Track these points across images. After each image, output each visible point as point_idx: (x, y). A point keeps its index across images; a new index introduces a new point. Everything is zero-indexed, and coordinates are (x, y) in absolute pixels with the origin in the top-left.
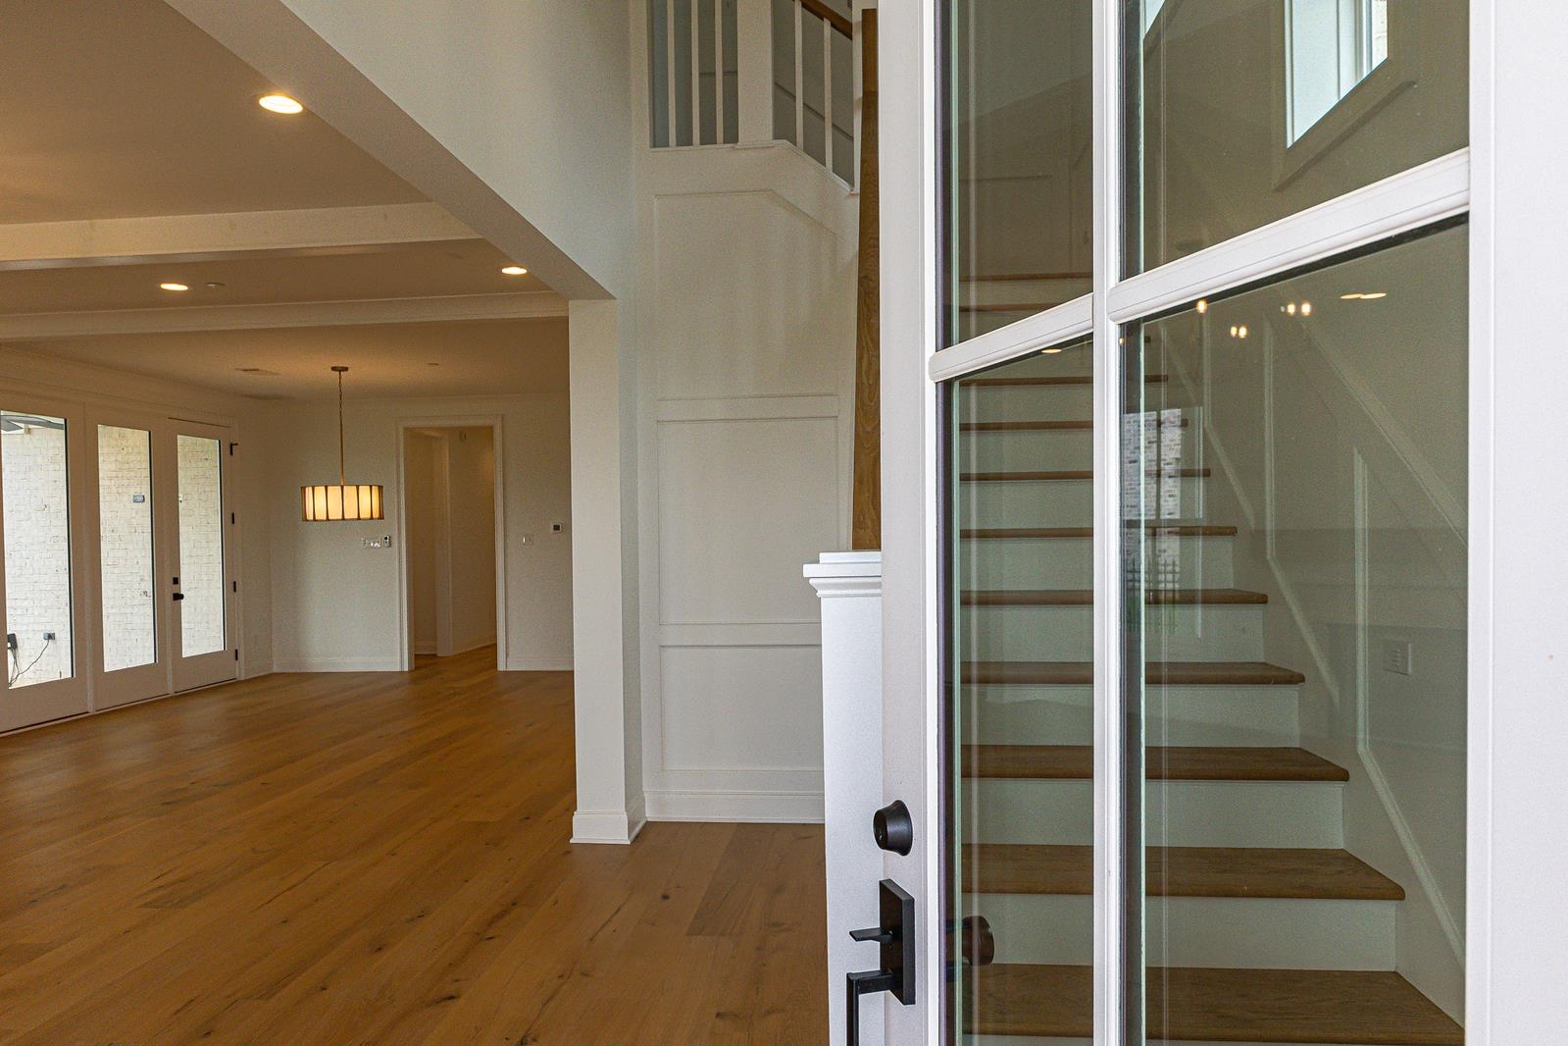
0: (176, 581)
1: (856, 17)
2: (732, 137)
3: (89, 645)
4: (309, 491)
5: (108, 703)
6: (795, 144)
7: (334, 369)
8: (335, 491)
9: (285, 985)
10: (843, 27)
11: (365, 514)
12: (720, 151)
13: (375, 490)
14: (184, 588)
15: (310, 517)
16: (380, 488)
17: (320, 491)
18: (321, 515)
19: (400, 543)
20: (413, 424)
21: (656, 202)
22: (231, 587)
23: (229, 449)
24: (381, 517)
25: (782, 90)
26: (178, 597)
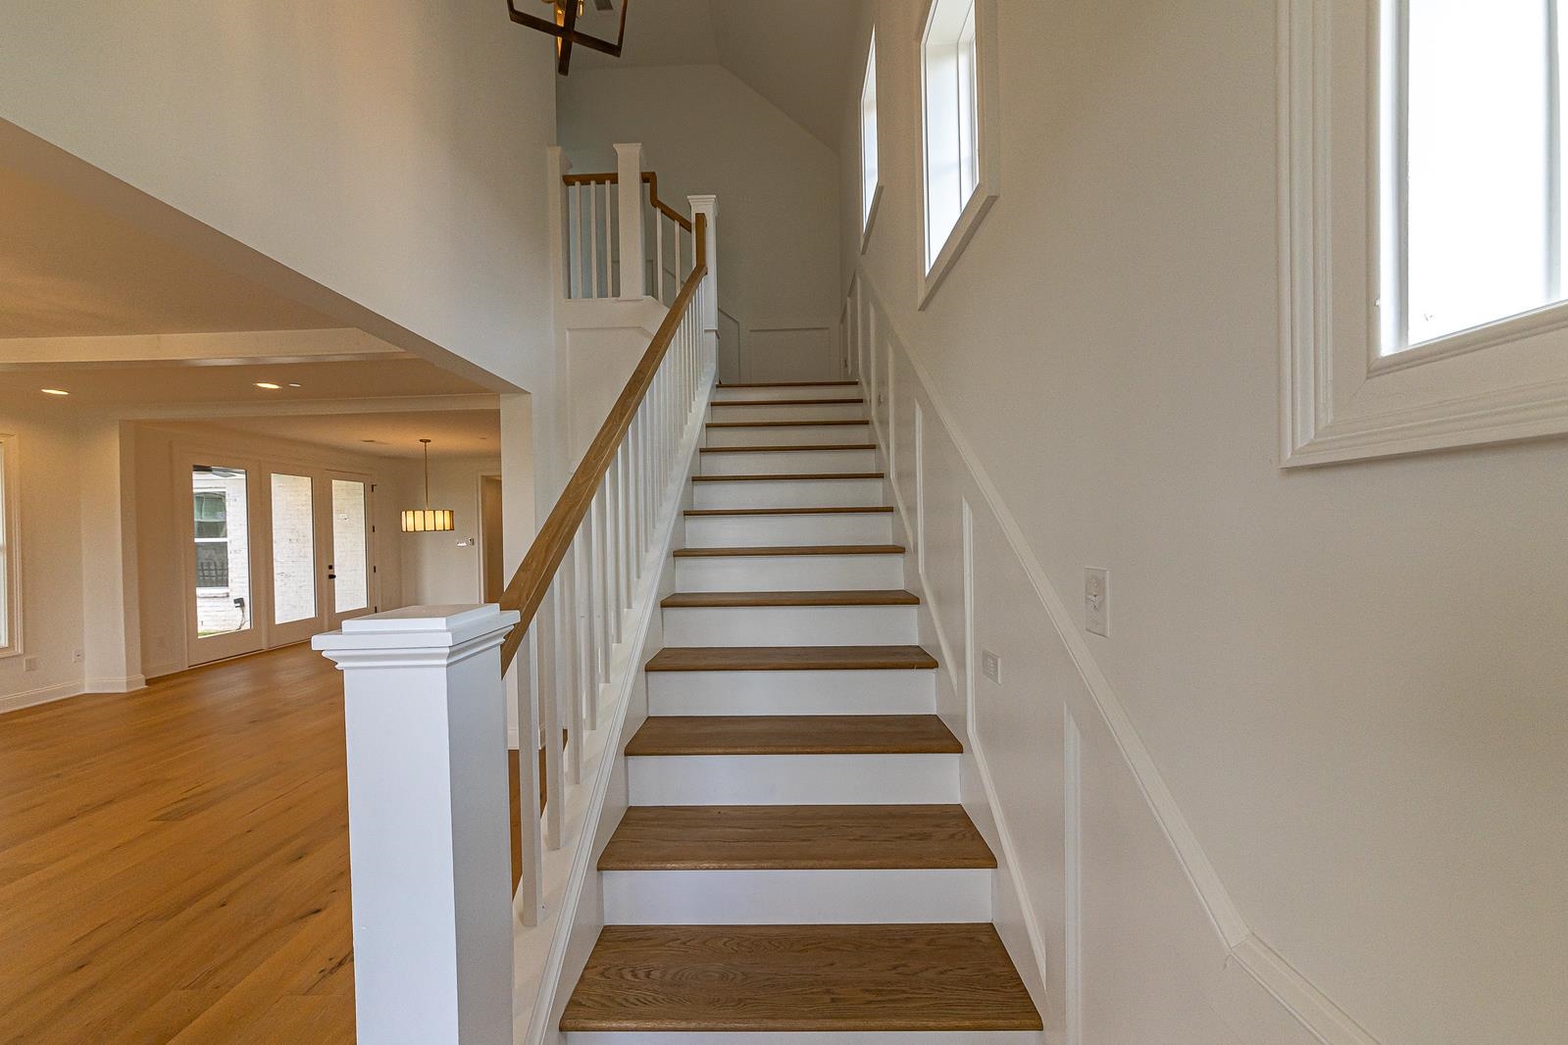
0: (331, 567)
1: (693, 220)
2: (616, 293)
3: (263, 608)
4: (404, 513)
5: (275, 644)
6: (657, 298)
7: (421, 441)
8: (419, 514)
9: (197, 901)
10: (685, 225)
11: (440, 527)
12: (610, 300)
13: (447, 513)
14: (337, 571)
15: (404, 530)
16: (451, 512)
17: (410, 513)
18: (410, 529)
19: (479, 543)
20: (485, 474)
21: (567, 333)
22: (372, 570)
23: (370, 490)
24: (452, 529)
25: (650, 263)
26: (332, 577)
